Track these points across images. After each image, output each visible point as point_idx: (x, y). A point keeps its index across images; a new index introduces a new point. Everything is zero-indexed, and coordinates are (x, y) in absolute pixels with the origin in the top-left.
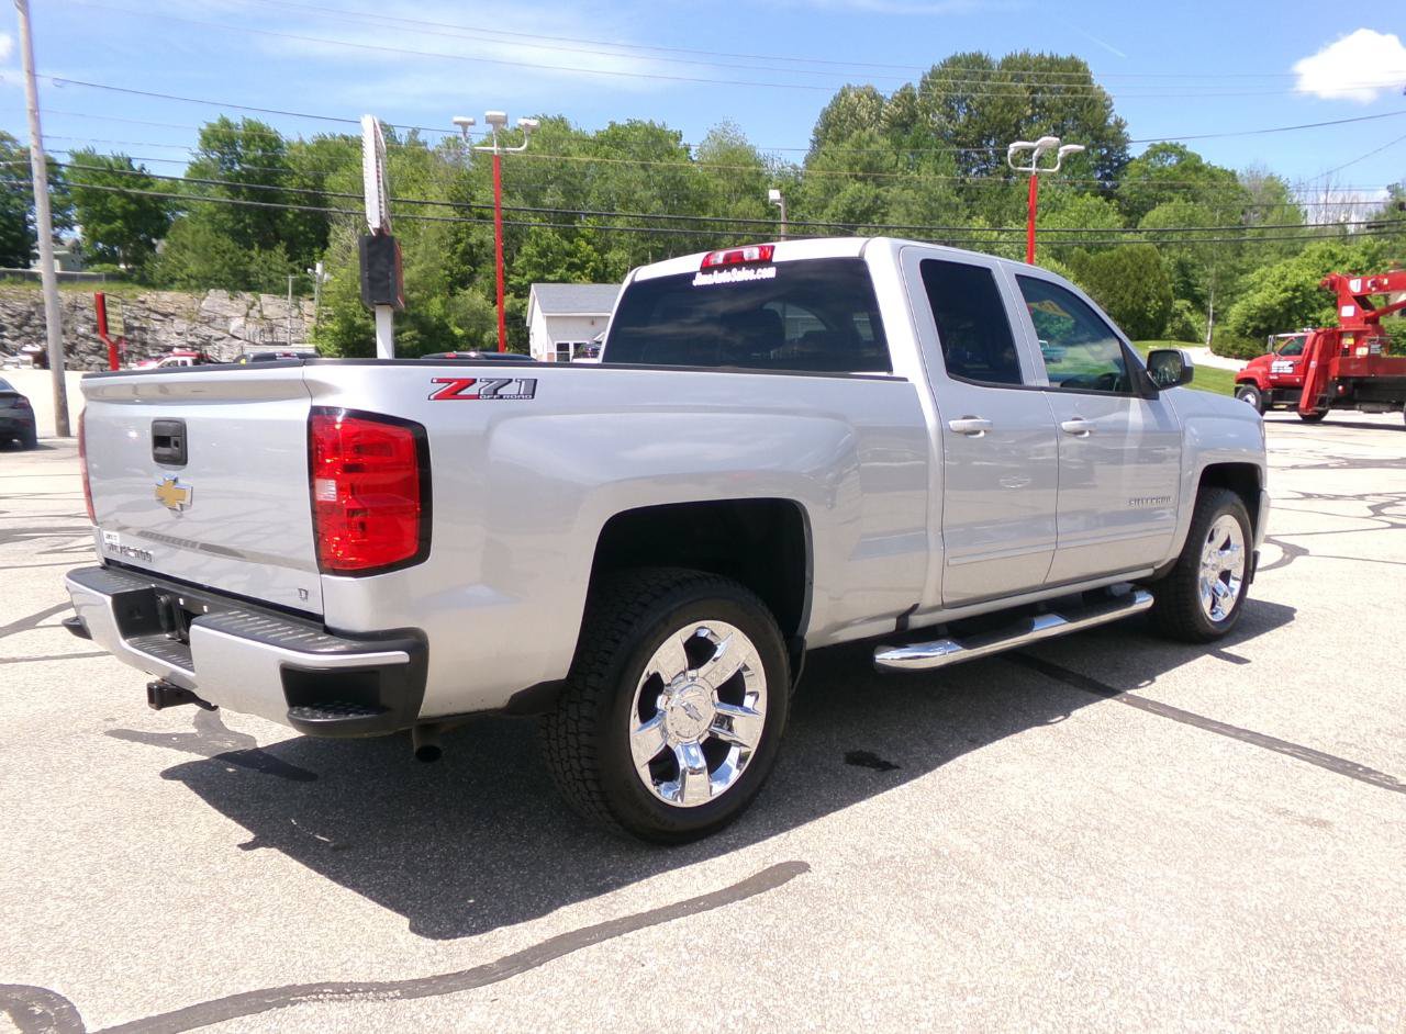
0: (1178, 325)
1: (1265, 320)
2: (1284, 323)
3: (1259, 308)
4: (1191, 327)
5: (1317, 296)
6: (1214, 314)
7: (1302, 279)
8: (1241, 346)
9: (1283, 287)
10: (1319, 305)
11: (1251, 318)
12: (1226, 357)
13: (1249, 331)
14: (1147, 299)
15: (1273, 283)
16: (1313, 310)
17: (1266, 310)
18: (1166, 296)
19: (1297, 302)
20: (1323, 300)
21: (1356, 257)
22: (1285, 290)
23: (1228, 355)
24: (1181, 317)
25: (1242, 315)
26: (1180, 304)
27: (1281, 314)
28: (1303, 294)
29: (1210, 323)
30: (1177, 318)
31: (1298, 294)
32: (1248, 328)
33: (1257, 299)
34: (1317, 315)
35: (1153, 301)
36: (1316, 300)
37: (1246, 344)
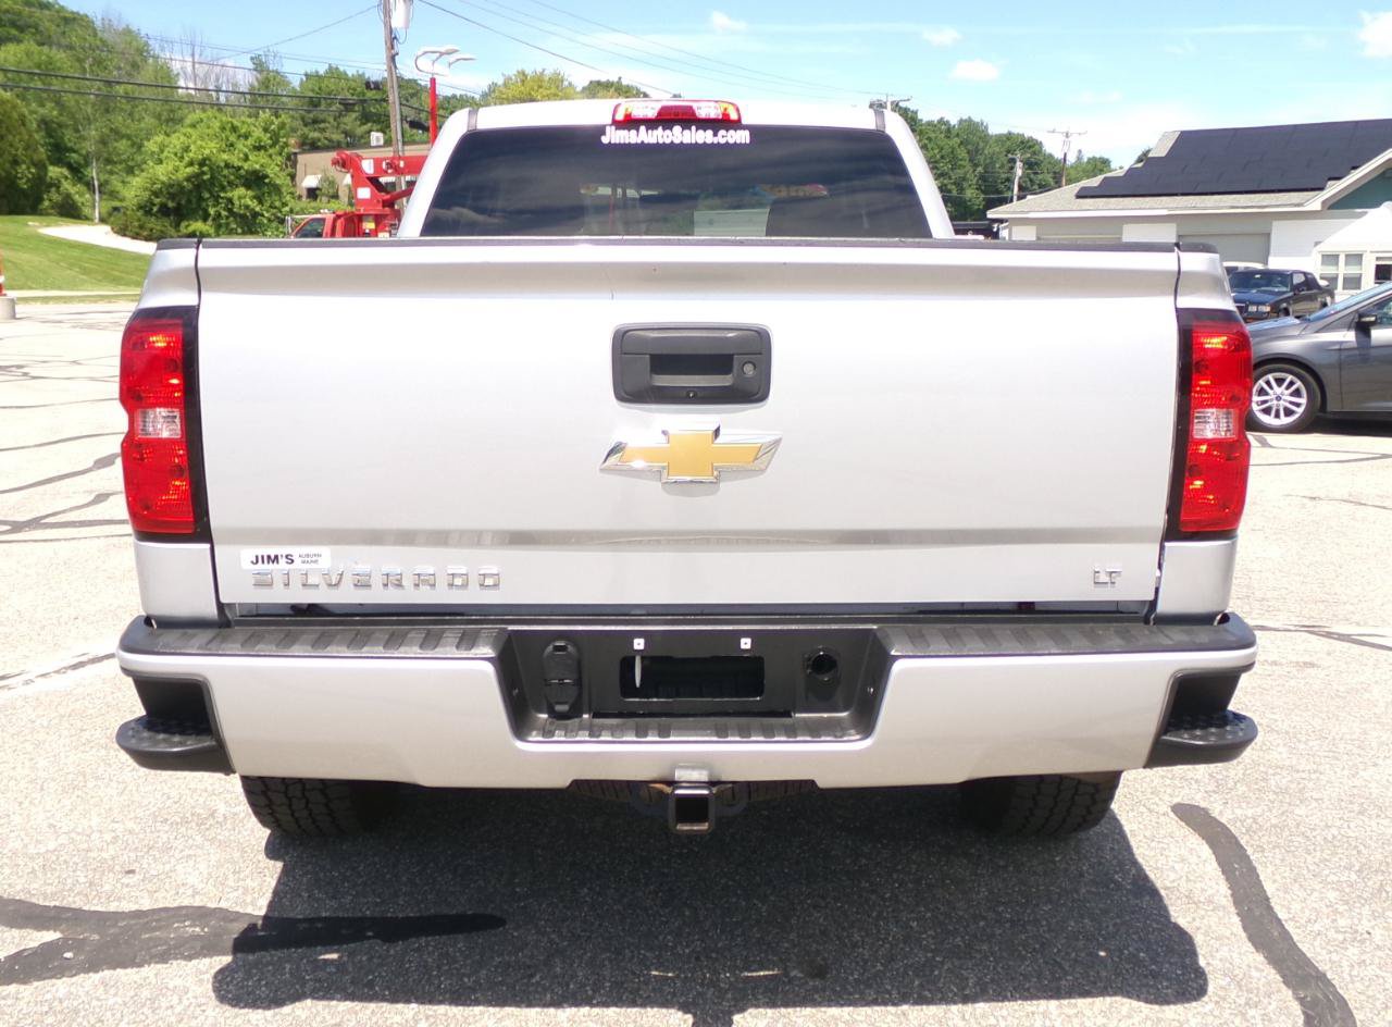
0: (56, 197)
1: (172, 197)
2: (194, 200)
3: (163, 183)
4: (72, 200)
5: (226, 172)
6: (100, 185)
7: (207, 152)
8: (150, 225)
9: (187, 159)
10: (228, 182)
11: (156, 194)
12: (133, 238)
13: (155, 209)
14: (15, 162)
15: (176, 154)
16: (223, 189)
17: (171, 186)
18: (40, 161)
19: (205, 177)
20: (232, 177)
21: (258, 133)
22: (191, 164)
23: (136, 236)
24: (59, 187)
25: (146, 189)
26: (54, 171)
27: (191, 191)
28: (211, 169)
29: (97, 197)
30: (53, 189)
31: (205, 169)
32: (154, 205)
33: (162, 172)
34: (229, 195)
35: (24, 167)
36: (225, 176)
37: (155, 224)
